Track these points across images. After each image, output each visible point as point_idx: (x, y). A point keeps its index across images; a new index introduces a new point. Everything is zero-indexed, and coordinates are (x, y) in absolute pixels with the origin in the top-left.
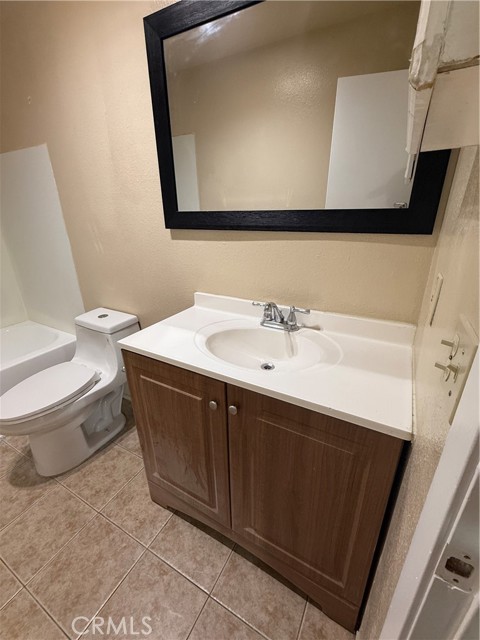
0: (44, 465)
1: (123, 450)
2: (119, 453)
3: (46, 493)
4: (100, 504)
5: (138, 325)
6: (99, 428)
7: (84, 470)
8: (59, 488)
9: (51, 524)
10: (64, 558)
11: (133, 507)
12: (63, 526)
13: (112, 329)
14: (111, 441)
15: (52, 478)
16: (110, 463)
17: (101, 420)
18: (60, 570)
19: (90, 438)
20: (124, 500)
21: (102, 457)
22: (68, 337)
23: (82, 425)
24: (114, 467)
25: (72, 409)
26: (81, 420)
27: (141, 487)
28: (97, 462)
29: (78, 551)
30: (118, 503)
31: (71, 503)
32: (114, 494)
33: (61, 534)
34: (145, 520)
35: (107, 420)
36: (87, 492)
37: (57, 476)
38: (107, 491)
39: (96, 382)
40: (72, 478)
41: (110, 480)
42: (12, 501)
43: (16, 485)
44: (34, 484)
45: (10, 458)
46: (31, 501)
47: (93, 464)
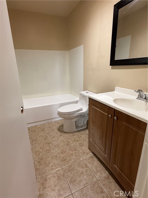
0: (65, 129)
2: (83, 134)
3: (64, 135)
4: (75, 143)
6: (79, 125)
7: (73, 134)
8: (67, 135)
9: (64, 142)
10: (64, 150)
11: (83, 148)
12: (66, 144)
14: (82, 130)
15: (66, 132)
16: (80, 135)
17: (80, 123)
18: (63, 152)
19: (77, 127)
20: (81, 145)
21: (78, 133)
24: (81, 136)
26: (75, 120)
27: (86, 144)
28: (77, 133)
29: (68, 150)
30: (79, 145)
31: (69, 140)
32: (79, 142)
33: (65, 145)
34: (85, 152)
35: (82, 124)
36: (73, 139)
38: (78, 141)
39: (82, 110)
40: (70, 135)
41: (79, 139)
42: (57, 134)
43: (59, 131)
44: (62, 132)
45: (59, 125)
46: (61, 135)
47: (76, 133)
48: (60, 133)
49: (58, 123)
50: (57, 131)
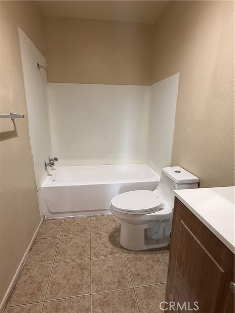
0: (123, 240)
1: (161, 260)
2: (158, 260)
3: (118, 254)
4: (136, 283)
5: (198, 184)
6: (154, 237)
7: (138, 256)
8: (123, 255)
9: (113, 272)
13: (179, 181)
14: (157, 250)
15: (123, 248)
16: (150, 262)
17: (157, 233)
19: (148, 239)
21: (149, 256)
22: (157, 178)
23: (146, 230)
24: (152, 267)
25: (143, 218)
28: (145, 256)
30: (145, 292)
31: (125, 269)
32: (145, 284)
33: (114, 283)
35: (160, 235)
36: (133, 270)
37: (125, 249)
38: (143, 279)
39: (160, 210)
40: (131, 256)
41: (147, 273)
42: (105, 247)
43: (110, 240)
44: (116, 245)
45: (113, 226)
46: (111, 253)
47: (143, 256)
48: (110, 246)
49: (114, 221)
50: (108, 239)
